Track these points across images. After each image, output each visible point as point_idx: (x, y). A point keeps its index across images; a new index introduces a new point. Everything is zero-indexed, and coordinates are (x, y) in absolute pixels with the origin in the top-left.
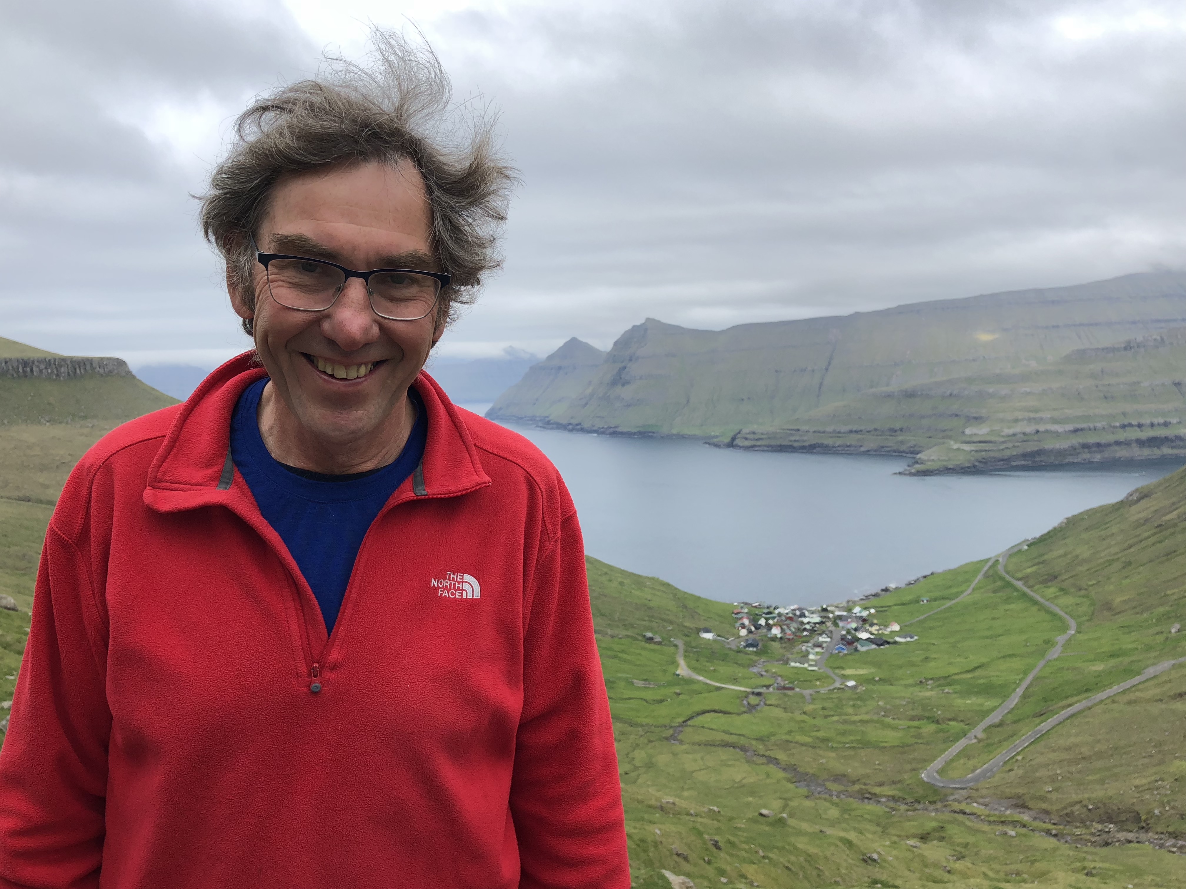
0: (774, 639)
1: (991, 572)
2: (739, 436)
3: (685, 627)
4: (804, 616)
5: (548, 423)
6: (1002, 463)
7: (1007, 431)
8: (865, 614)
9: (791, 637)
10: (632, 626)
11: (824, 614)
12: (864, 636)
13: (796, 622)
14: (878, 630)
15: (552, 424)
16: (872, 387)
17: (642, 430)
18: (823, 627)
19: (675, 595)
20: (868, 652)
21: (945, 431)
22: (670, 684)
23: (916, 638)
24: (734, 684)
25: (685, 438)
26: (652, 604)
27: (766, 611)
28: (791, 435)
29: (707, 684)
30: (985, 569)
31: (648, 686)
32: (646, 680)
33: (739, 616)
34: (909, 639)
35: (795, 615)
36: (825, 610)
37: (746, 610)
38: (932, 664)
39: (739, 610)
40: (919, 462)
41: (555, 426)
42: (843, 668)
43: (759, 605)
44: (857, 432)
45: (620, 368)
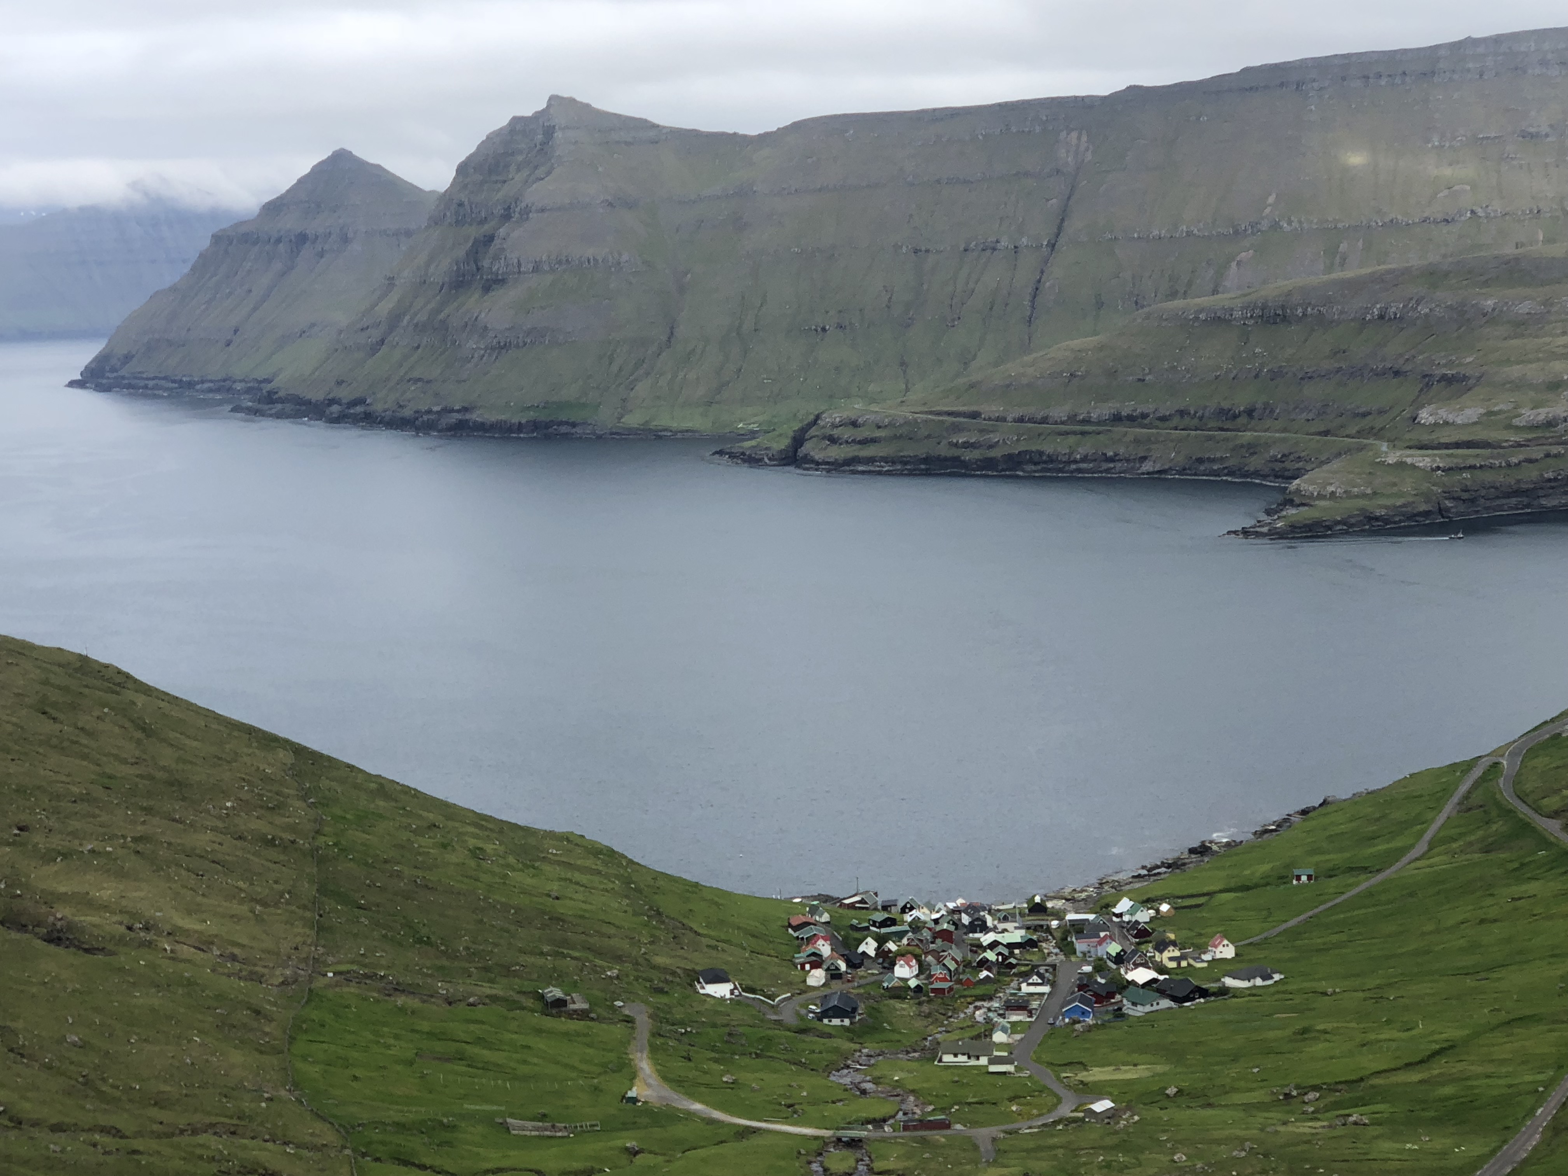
0: (900, 992)
1: (1477, 798)
2: (813, 431)
3: (654, 967)
4: (984, 929)
5: (271, 398)
6: (1514, 501)
7: (1529, 415)
8: (1144, 916)
9: (945, 985)
10: (506, 971)
11: (1033, 920)
12: (1141, 975)
13: (960, 943)
14: (1178, 959)
15: (281, 401)
16: (1173, 295)
17: (543, 417)
18: (1033, 957)
19: (627, 881)
20: (1149, 1020)
21: (1365, 415)
22: (610, 1126)
23: (1277, 977)
24: (786, 1120)
25: (660, 437)
26: (563, 908)
27: (880, 916)
28: (956, 428)
29: (711, 1122)
30: (1463, 788)
31: (548, 1133)
32: (543, 1117)
33: (804, 933)
34: (1259, 982)
35: (957, 924)
36: (1038, 909)
37: (826, 917)
38: (1319, 1048)
39: (808, 918)
40: (1297, 500)
41: (288, 407)
42: (1084, 1066)
43: (862, 901)
44: (1131, 418)
45: (476, 241)
